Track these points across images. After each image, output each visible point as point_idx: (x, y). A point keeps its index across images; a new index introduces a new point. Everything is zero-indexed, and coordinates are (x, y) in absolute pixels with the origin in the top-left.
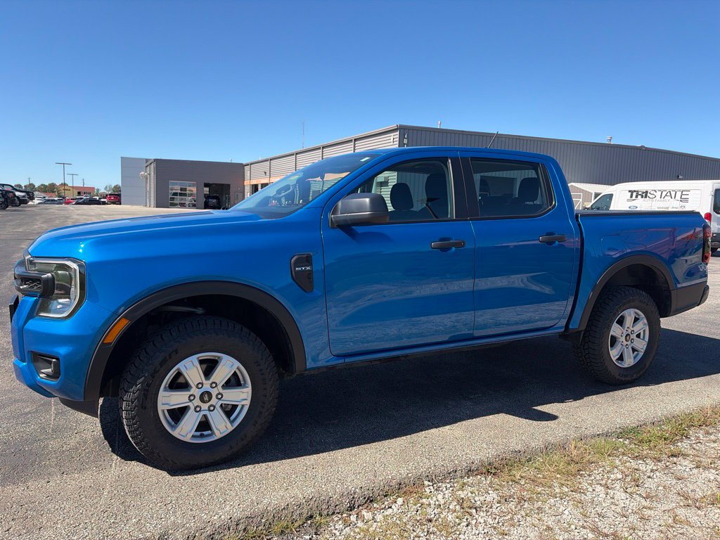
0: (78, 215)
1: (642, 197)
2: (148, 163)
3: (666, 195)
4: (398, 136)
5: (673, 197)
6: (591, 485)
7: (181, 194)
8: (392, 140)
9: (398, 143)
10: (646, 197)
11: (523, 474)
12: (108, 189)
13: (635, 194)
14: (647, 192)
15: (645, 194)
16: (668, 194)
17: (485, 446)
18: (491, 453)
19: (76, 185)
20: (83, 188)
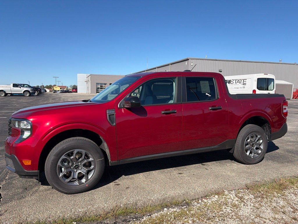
0: (64, 97)
1: (228, 83)
2: (88, 76)
4: (189, 62)
7: (101, 88)
8: (186, 64)
9: (189, 65)
10: (230, 83)
11: (262, 190)
14: (230, 81)
16: (238, 81)
17: (245, 179)
18: (248, 182)
19: (59, 85)
20: (62, 87)
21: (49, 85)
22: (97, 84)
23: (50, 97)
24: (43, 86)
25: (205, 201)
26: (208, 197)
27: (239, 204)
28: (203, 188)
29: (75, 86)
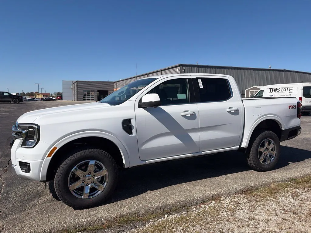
0: (48, 105)
2: (74, 82)
3: (284, 90)
4: (180, 69)
5: (286, 90)
6: (281, 197)
7: (88, 95)
8: (177, 70)
9: (180, 71)
12: (55, 94)
13: (272, 90)
15: (276, 90)
16: (285, 90)
17: (240, 185)
18: (243, 187)
19: (42, 92)
20: (45, 94)
21: (30, 92)
22: (84, 91)
23: (33, 105)
24: (24, 93)
25: (203, 206)
26: (205, 202)
27: (235, 208)
28: (201, 195)
29: (60, 93)
